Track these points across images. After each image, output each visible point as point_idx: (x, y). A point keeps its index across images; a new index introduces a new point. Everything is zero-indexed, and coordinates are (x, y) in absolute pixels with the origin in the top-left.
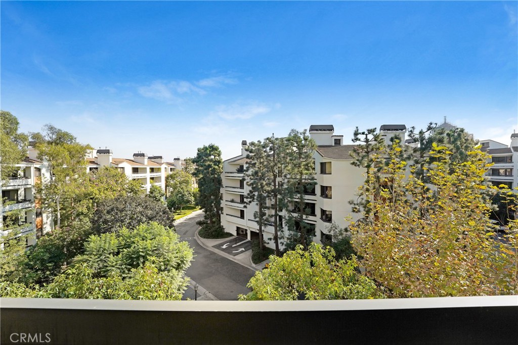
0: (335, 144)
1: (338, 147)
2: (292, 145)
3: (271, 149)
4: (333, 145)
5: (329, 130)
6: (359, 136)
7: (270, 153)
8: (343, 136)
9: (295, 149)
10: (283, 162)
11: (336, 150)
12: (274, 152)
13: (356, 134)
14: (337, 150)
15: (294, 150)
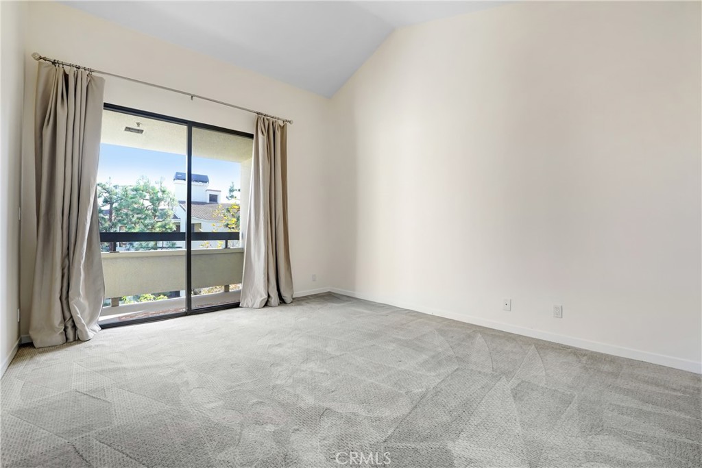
0: (210, 201)
1: (212, 205)
2: (143, 197)
3: (106, 201)
4: (208, 202)
5: (203, 182)
6: (235, 194)
7: (103, 208)
8: (220, 191)
9: (147, 203)
10: (125, 221)
11: (209, 208)
12: (111, 206)
13: (231, 191)
14: (211, 209)
15: (146, 205)
